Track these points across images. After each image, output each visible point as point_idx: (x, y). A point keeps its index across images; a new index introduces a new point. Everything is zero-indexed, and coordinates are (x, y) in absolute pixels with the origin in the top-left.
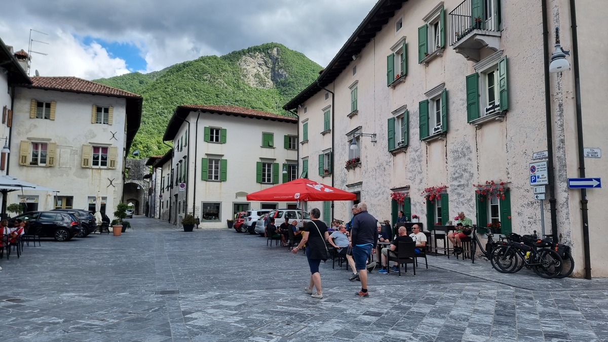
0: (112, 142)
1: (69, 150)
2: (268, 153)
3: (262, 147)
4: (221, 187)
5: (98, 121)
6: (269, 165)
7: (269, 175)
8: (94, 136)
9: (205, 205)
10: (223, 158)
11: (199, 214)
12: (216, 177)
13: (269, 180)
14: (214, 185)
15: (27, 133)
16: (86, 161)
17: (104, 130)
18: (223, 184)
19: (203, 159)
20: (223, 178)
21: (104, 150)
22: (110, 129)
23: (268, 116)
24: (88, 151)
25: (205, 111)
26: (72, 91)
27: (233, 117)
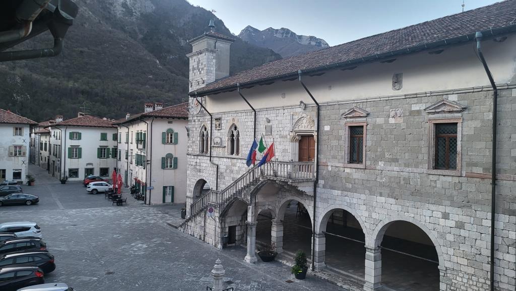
0: (24, 144)
1: (3, 149)
2: (104, 143)
3: (100, 140)
4: (78, 161)
5: (16, 134)
6: (105, 149)
7: (104, 154)
8: (15, 141)
9: (70, 170)
10: (80, 147)
11: (67, 174)
12: (76, 156)
13: (104, 156)
14: (75, 161)
16: (11, 153)
17: (20, 138)
18: (80, 159)
19: (69, 148)
20: (80, 157)
21: (20, 148)
22: (22, 138)
23: (104, 125)
24: (12, 148)
25: (69, 126)
26: (4, 123)
27: (85, 127)
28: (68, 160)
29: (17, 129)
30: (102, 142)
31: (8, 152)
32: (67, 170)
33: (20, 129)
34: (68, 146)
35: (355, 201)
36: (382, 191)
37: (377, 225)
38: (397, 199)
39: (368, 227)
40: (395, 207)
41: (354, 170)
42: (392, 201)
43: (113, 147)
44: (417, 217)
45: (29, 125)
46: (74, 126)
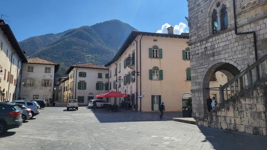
0: (51, 78)
1: (38, 81)
2: (100, 80)
3: (98, 78)
5: (46, 72)
6: (100, 84)
7: (100, 87)
8: (45, 77)
9: (79, 97)
10: (85, 82)
12: (82, 88)
14: (82, 91)
15: (26, 76)
16: (43, 84)
17: (48, 75)
18: (85, 90)
19: (78, 82)
21: (48, 81)
22: (50, 74)
23: (100, 68)
24: (43, 81)
25: (79, 67)
26: (39, 64)
27: (88, 69)
28: (78, 90)
29: (46, 68)
30: (99, 79)
31: (40, 84)
32: (77, 97)
33: (49, 69)
34: (78, 81)
43: (106, 83)
45: (54, 66)
46: (82, 67)
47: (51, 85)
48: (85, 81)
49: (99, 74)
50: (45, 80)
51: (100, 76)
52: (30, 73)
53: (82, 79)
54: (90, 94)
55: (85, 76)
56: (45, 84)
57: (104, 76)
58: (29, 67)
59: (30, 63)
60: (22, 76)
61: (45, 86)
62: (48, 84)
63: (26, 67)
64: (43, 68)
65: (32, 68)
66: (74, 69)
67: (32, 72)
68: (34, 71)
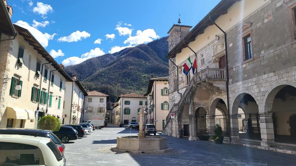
0: (104, 106)
1: (95, 109)
5: (101, 102)
8: (100, 105)
11: (123, 123)
14: (127, 115)
15: (87, 105)
20: (129, 114)
21: (102, 108)
22: (103, 103)
23: (141, 97)
24: (99, 109)
25: (124, 97)
26: (96, 96)
27: (131, 98)
28: (124, 115)
29: (101, 99)
30: (140, 106)
31: (97, 110)
32: (123, 121)
33: (103, 99)
34: (124, 108)
35: (250, 84)
36: (265, 70)
37: (264, 96)
38: (275, 72)
39: (259, 99)
40: (274, 78)
41: (247, 64)
42: (272, 74)
44: (289, 79)
45: (106, 97)
46: (126, 97)
47: (104, 111)
48: (129, 108)
49: (140, 102)
50: (100, 108)
51: (141, 103)
52: (90, 103)
53: (127, 106)
54: (133, 118)
55: (129, 104)
56: (100, 110)
57: (144, 103)
58: (89, 99)
59: (90, 96)
60: (85, 105)
61: (100, 112)
62: (102, 110)
63: (87, 98)
64: (98, 99)
65: (91, 99)
66: (121, 99)
67: (91, 102)
68: (92, 101)
